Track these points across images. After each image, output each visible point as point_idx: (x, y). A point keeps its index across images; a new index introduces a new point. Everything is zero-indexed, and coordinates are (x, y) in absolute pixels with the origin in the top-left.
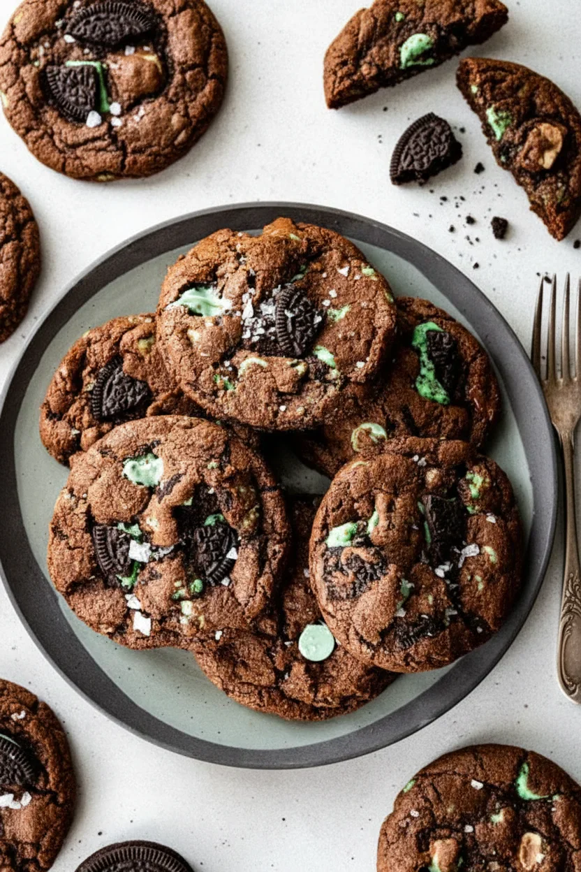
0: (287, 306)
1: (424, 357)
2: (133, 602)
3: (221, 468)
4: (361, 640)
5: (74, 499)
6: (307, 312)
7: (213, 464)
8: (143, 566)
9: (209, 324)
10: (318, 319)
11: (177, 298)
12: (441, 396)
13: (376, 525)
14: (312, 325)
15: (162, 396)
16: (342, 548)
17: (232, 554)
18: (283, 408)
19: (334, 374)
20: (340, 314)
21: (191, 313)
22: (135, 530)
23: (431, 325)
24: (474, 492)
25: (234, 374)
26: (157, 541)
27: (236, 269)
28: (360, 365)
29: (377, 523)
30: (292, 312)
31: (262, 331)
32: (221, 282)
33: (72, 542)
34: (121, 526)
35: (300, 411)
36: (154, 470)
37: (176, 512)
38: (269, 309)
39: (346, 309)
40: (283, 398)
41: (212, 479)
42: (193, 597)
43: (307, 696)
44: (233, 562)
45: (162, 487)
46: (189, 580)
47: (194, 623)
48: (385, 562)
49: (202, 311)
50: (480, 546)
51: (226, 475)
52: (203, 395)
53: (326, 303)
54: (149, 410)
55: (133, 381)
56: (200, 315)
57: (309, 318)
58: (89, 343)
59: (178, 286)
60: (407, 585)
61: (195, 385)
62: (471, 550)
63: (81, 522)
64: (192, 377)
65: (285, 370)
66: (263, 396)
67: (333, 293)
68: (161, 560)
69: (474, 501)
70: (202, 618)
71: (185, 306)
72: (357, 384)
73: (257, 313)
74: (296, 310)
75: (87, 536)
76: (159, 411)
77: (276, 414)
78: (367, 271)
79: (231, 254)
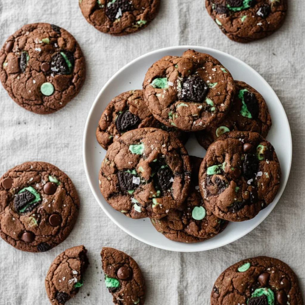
0: (194, 84)
1: (243, 102)
2: (134, 200)
3: (167, 147)
4: (220, 210)
5: (109, 162)
7: (164, 146)
8: (137, 186)
9: (165, 92)
11: (151, 82)
12: (250, 116)
13: (226, 166)
15: (144, 120)
16: (213, 175)
17: (172, 180)
18: (195, 123)
19: (213, 109)
20: (214, 86)
21: (157, 87)
22: (134, 172)
23: (245, 90)
24: (261, 151)
25: (175, 110)
26: (143, 175)
28: (222, 105)
29: (226, 165)
30: (196, 86)
32: (168, 76)
33: (109, 178)
34: (129, 171)
35: (201, 123)
36: (140, 149)
37: (151, 165)
39: (216, 84)
40: (194, 119)
41: (164, 151)
42: (157, 197)
43: (195, 234)
44: (172, 183)
45: (144, 155)
46: (156, 190)
47: (158, 207)
48: (229, 180)
50: (263, 172)
51: (169, 150)
52: (163, 119)
53: (208, 81)
54: (140, 126)
55: (133, 115)
56: (160, 88)
58: (115, 102)
60: (238, 188)
61: (160, 115)
62: (260, 174)
63: (113, 170)
64: (159, 112)
65: (195, 108)
66: (187, 118)
67: (210, 78)
68: (144, 183)
69: (261, 155)
70: (161, 205)
72: (222, 112)
75: (115, 175)
76: (143, 126)
77: (192, 125)
78: (223, 69)
79: (171, 64)
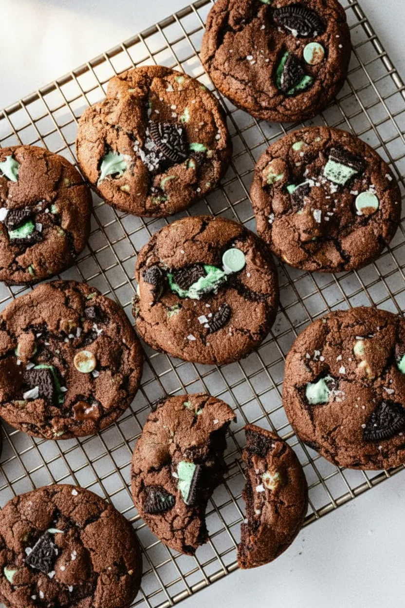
6: (172, 132)
10: (180, 131)
14: (180, 137)
27: (118, 135)
31: (157, 160)
38: (151, 145)
49: (118, 170)
57: (175, 134)
59: (95, 166)
71: (108, 176)
73: (147, 152)
74: (166, 135)
